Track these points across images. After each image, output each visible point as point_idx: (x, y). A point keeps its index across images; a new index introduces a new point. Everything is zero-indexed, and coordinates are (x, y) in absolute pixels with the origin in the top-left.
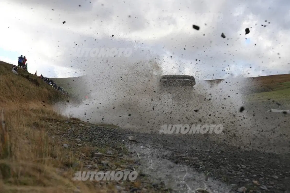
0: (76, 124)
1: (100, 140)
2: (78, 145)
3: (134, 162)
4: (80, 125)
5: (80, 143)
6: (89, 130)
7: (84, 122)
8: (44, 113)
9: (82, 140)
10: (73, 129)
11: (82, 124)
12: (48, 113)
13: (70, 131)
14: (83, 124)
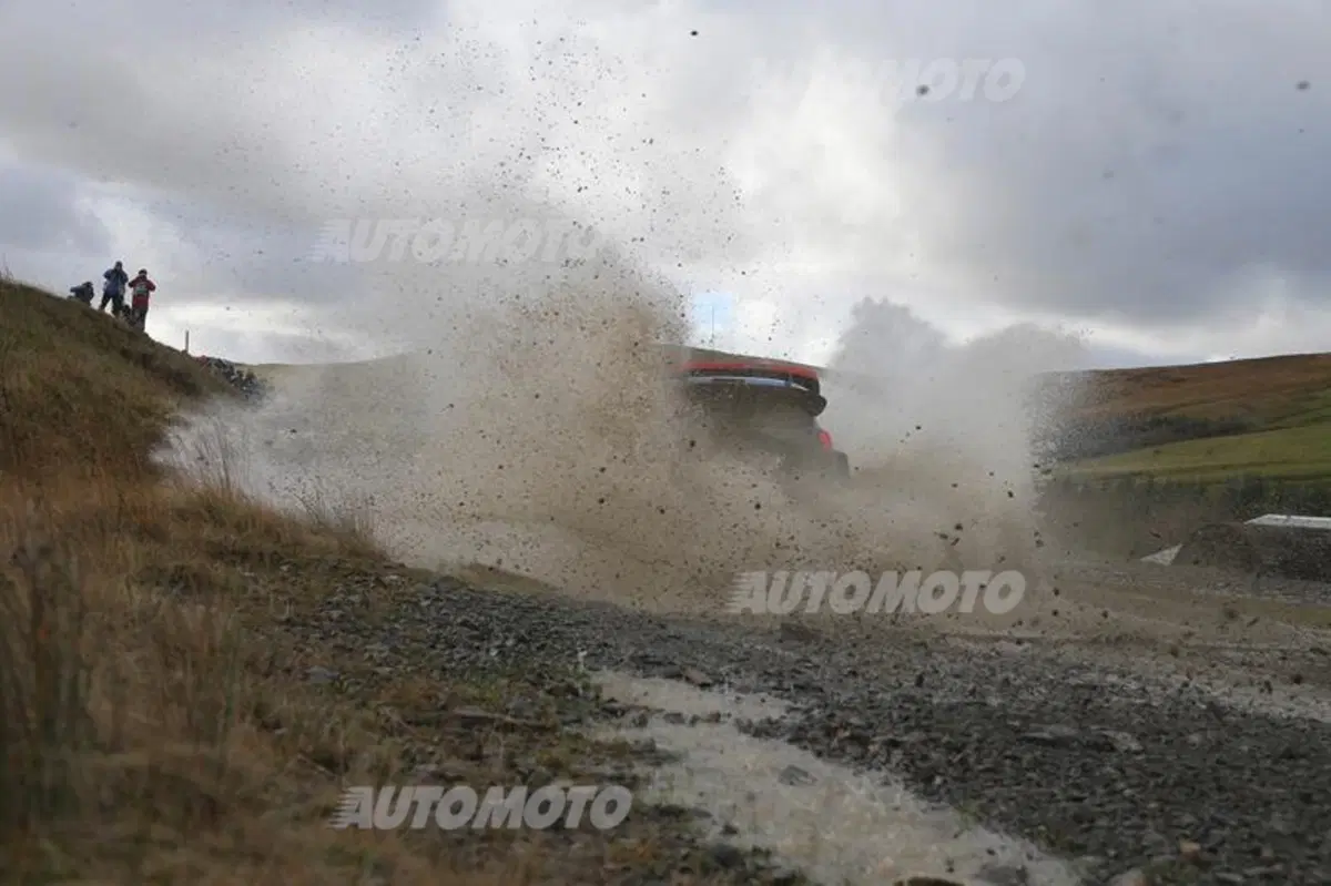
0: (366, 575)
1: (478, 648)
2: (374, 673)
3: (633, 753)
4: (383, 579)
5: (385, 662)
6: (424, 603)
7: (402, 566)
8: (222, 524)
9: (395, 650)
10: (355, 598)
11: (395, 577)
12: (239, 528)
13: (338, 606)
14: (402, 576)
